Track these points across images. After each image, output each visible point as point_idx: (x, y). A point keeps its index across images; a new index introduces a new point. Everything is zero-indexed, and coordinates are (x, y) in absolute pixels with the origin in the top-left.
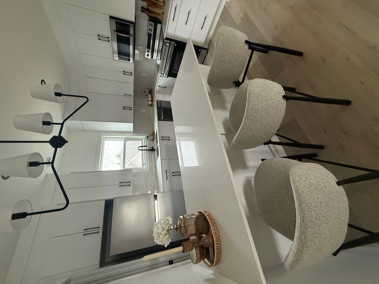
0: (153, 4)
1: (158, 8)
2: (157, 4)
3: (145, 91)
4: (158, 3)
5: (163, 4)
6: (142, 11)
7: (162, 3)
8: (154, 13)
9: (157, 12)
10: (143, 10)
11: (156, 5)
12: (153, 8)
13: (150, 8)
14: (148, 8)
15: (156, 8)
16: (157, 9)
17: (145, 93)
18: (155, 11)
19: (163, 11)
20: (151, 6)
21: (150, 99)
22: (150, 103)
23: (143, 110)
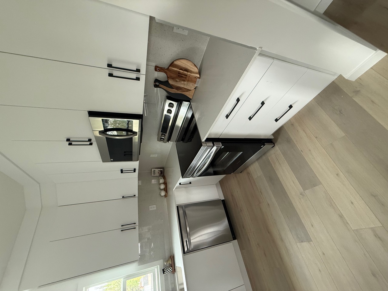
0: (178, 76)
1: (188, 81)
2: (187, 76)
3: (154, 171)
4: (189, 73)
5: (198, 76)
6: (156, 86)
7: (196, 73)
8: (178, 88)
9: (185, 87)
10: (158, 83)
11: (183, 77)
12: (177, 81)
13: (171, 82)
14: (167, 81)
15: (184, 81)
16: (186, 83)
17: (154, 173)
18: (182, 86)
19: (196, 86)
20: (173, 79)
21: (162, 187)
22: (163, 193)
23: (153, 207)
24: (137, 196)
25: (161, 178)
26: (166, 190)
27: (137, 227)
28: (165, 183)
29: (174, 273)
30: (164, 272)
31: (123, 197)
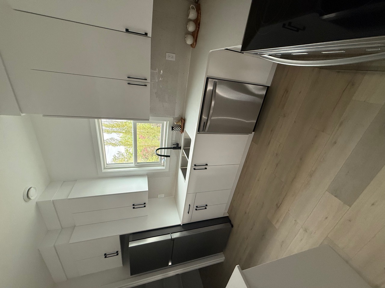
21: (191, 28)
22: (189, 41)
23: (171, 57)
24: (150, 35)
25: (193, 8)
26: (195, 35)
27: (149, 85)
28: (197, 22)
29: (182, 133)
30: (172, 129)
31: (127, 30)
